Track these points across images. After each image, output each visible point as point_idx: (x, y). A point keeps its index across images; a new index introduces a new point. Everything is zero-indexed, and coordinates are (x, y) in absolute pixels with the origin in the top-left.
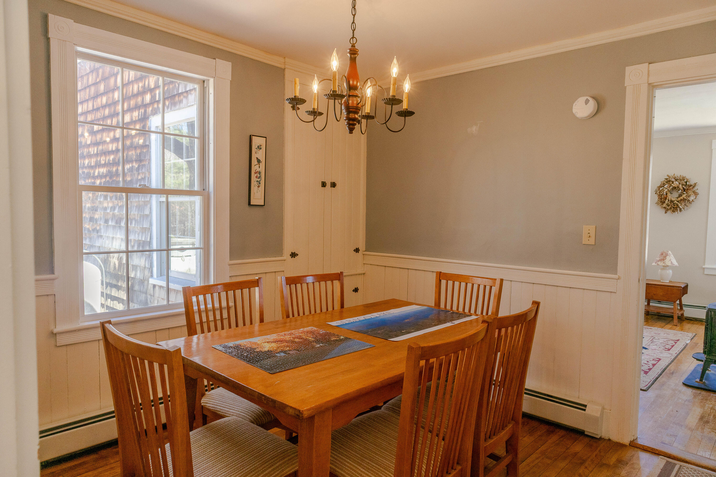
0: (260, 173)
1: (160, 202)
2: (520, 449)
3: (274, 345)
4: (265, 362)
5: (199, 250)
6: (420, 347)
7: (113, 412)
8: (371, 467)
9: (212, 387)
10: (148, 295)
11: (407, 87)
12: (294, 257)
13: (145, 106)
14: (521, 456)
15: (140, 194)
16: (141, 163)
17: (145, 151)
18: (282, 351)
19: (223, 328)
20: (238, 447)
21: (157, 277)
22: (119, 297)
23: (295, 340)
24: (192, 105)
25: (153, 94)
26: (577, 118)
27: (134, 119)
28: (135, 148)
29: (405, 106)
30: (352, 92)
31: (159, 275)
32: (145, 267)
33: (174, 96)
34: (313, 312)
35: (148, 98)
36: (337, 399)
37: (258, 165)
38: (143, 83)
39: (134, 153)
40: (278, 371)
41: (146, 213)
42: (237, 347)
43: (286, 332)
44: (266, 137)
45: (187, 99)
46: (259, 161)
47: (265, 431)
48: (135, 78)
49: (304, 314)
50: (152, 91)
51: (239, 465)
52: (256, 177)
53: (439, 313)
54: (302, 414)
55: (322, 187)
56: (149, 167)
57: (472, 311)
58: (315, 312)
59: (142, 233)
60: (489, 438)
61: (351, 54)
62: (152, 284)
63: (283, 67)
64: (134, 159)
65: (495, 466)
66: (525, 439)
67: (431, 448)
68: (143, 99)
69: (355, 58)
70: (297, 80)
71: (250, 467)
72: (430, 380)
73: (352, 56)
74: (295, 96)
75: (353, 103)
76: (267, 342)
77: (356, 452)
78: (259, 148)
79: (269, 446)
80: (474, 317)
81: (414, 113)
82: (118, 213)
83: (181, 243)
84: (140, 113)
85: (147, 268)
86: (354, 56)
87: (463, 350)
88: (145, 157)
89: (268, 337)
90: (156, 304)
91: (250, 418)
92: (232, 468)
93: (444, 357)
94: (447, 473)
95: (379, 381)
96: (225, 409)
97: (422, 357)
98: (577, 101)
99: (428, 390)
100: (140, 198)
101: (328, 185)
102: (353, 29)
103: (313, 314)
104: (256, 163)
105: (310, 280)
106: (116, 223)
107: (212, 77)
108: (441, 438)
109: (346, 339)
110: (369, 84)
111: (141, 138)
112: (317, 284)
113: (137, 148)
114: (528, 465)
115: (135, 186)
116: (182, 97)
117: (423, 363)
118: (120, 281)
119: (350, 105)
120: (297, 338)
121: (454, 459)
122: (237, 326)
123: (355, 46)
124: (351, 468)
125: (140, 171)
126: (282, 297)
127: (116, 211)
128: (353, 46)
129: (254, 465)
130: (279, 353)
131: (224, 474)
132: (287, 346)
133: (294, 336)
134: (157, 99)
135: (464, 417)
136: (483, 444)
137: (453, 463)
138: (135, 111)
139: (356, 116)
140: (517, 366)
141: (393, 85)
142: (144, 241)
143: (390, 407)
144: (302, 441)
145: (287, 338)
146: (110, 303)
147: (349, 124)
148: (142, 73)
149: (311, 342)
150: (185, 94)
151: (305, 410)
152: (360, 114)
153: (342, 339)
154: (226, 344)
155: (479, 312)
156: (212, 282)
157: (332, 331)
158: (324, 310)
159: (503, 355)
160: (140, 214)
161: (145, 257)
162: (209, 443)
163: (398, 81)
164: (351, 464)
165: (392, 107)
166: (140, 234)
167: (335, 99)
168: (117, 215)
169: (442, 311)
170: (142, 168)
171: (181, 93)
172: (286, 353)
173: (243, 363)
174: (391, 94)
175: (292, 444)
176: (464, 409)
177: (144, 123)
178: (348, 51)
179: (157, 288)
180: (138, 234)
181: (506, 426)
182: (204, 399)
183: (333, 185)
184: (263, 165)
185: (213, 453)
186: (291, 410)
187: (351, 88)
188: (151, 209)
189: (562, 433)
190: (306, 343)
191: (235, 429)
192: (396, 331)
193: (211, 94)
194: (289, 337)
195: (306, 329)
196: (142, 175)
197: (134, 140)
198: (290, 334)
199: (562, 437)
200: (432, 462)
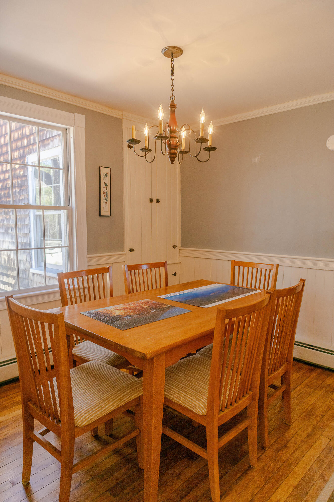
0: (107, 193)
1: (36, 215)
2: (291, 382)
3: (122, 311)
4: (118, 323)
5: (66, 248)
6: (225, 310)
7: (15, 359)
8: (191, 392)
9: (79, 342)
10: (29, 280)
11: (211, 130)
12: (132, 252)
13: (24, 148)
14: (292, 386)
15: (21, 210)
16: (22, 188)
17: (24, 179)
18: (128, 316)
19: (85, 301)
20: (100, 380)
21: (35, 268)
22: (9, 282)
23: (137, 308)
24: (57, 146)
25: (29, 139)
26: (330, 150)
27: (16, 157)
28: (17, 178)
29: (209, 143)
30: (173, 135)
31: (37, 267)
32: (26, 261)
33: (44, 140)
34: (146, 289)
35: (25, 142)
36: (169, 346)
37: (105, 188)
38: (22, 131)
39: (16, 181)
40: (127, 328)
41: (27, 223)
42: (97, 313)
43: (129, 303)
44: (110, 168)
45: (53, 142)
46: (106, 185)
47: (118, 370)
48: (15, 128)
49: (140, 291)
50: (28, 137)
51: (102, 392)
52: (105, 196)
53: (234, 289)
54: (146, 356)
55: (150, 202)
56: (27, 191)
57: (257, 287)
58: (148, 289)
59: (24, 237)
60: (271, 373)
61: (171, 108)
62: (32, 273)
63: (121, 117)
64: (16, 186)
65: (274, 393)
66: (294, 375)
67: (232, 379)
68: (22, 143)
69: (174, 110)
70: (134, 127)
71: (110, 393)
72: (232, 333)
73: (172, 109)
74: (133, 138)
75: (173, 142)
76: (118, 310)
77: (181, 383)
78: (106, 175)
79: (121, 380)
80: (258, 291)
81: (216, 149)
82: (6, 224)
83: (51, 244)
84: (20, 153)
85: (28, 262)
86: (174, 109)
87: (254, 312)
88: (24, 183)
89: (118, 306)
90: (35, 286)
91: (107, 361)
92: (97, 394)
93: (241, 317)
94: (243, 396)
95: (196, 334)
96: (89, 356)
97: (227, 317)
98: (329, 138)
99: (231, 341)
100: (22, 212)
101: (154, 201)
102: (172, 90)
103: (147, 291)
104: (104, 186)
105: (145, 267)
106: (5, 231)
107: (72, 126)
108: (239, 374)
109: (172, 307)
110: (184, 128)
111: (21, 171)
112: (149, 270)
113: (19, 177)
114: (297, 393)
115: (20, 204)
116: (49, 141)
117: (227, 321)
118: (9, 271)
119: (171, 144)
120: (138, 306)
121: (248, 386)
122: (95, 299)
123: (174, 102)
124: (178, 394)
125: (21, 194)
126: (126, 279)
127: (5, 222)
128: (173, 102)
129: (112, 392)
130: (126, 316)
131: (92, 398)
132: (132, 312)
133: (135, 305)
134: (32, 142)
135: (255, 358)
136: (267, 377)
137: (247, 391)
138: (17, 152)
139: (176, 152)
140: (290, 324)
141: (202, 129)
142: (25, 243)
143: (202, 353)
144: (146, 375)
145: (131, 306)
146: (3, 287)
147: (171, 157)
148: (20, 124)
149: (148, 309)
150: (52, 139)
151: (148, 354)
152: (178, 150)
153: (169, 307)
154: (90, 311)
155: (262, 287)
156: (75, 270)
157: (162, 302)
158: (154, 288)
159: (280, 317)
160: (22, 224)
161: (26, 254)
162: (80, 378)
163: (205, 127)
164: (177, 391)
165: (201, 144)
166: (23, 238)
167: (161, 140)
168: (6, 225)
169: (236, 287)
170: (23, 192)
171: (48, 138)
172: (131, 317)
173: (102, 324)
174: (200, 135)
175: (137, 378)
176: (254, 353)
177: (23, 160)
178: (169, 105)
179: (35, 275)
180: (21, 238)
181: (282, 365)
182: (74, 350)
183: (158, 201)
184: (108, 187)
185: (83, 385)
186: (138, 354)
187: (172, 131)
188: (29, 220)
189: (319, 371)
190: (144, 310)
191: (97, 369)
192: (205, 301)
193: (71, 138)
194: (132, 306)
195: (143, 301)
196: (22, 197)
197: (16, 172)
198: (133, 304)
199: (320, 374)
200: (233, 389)
